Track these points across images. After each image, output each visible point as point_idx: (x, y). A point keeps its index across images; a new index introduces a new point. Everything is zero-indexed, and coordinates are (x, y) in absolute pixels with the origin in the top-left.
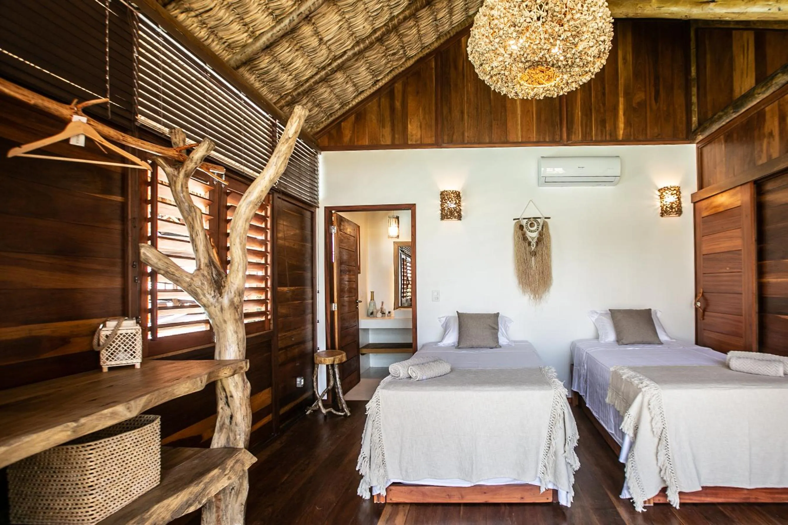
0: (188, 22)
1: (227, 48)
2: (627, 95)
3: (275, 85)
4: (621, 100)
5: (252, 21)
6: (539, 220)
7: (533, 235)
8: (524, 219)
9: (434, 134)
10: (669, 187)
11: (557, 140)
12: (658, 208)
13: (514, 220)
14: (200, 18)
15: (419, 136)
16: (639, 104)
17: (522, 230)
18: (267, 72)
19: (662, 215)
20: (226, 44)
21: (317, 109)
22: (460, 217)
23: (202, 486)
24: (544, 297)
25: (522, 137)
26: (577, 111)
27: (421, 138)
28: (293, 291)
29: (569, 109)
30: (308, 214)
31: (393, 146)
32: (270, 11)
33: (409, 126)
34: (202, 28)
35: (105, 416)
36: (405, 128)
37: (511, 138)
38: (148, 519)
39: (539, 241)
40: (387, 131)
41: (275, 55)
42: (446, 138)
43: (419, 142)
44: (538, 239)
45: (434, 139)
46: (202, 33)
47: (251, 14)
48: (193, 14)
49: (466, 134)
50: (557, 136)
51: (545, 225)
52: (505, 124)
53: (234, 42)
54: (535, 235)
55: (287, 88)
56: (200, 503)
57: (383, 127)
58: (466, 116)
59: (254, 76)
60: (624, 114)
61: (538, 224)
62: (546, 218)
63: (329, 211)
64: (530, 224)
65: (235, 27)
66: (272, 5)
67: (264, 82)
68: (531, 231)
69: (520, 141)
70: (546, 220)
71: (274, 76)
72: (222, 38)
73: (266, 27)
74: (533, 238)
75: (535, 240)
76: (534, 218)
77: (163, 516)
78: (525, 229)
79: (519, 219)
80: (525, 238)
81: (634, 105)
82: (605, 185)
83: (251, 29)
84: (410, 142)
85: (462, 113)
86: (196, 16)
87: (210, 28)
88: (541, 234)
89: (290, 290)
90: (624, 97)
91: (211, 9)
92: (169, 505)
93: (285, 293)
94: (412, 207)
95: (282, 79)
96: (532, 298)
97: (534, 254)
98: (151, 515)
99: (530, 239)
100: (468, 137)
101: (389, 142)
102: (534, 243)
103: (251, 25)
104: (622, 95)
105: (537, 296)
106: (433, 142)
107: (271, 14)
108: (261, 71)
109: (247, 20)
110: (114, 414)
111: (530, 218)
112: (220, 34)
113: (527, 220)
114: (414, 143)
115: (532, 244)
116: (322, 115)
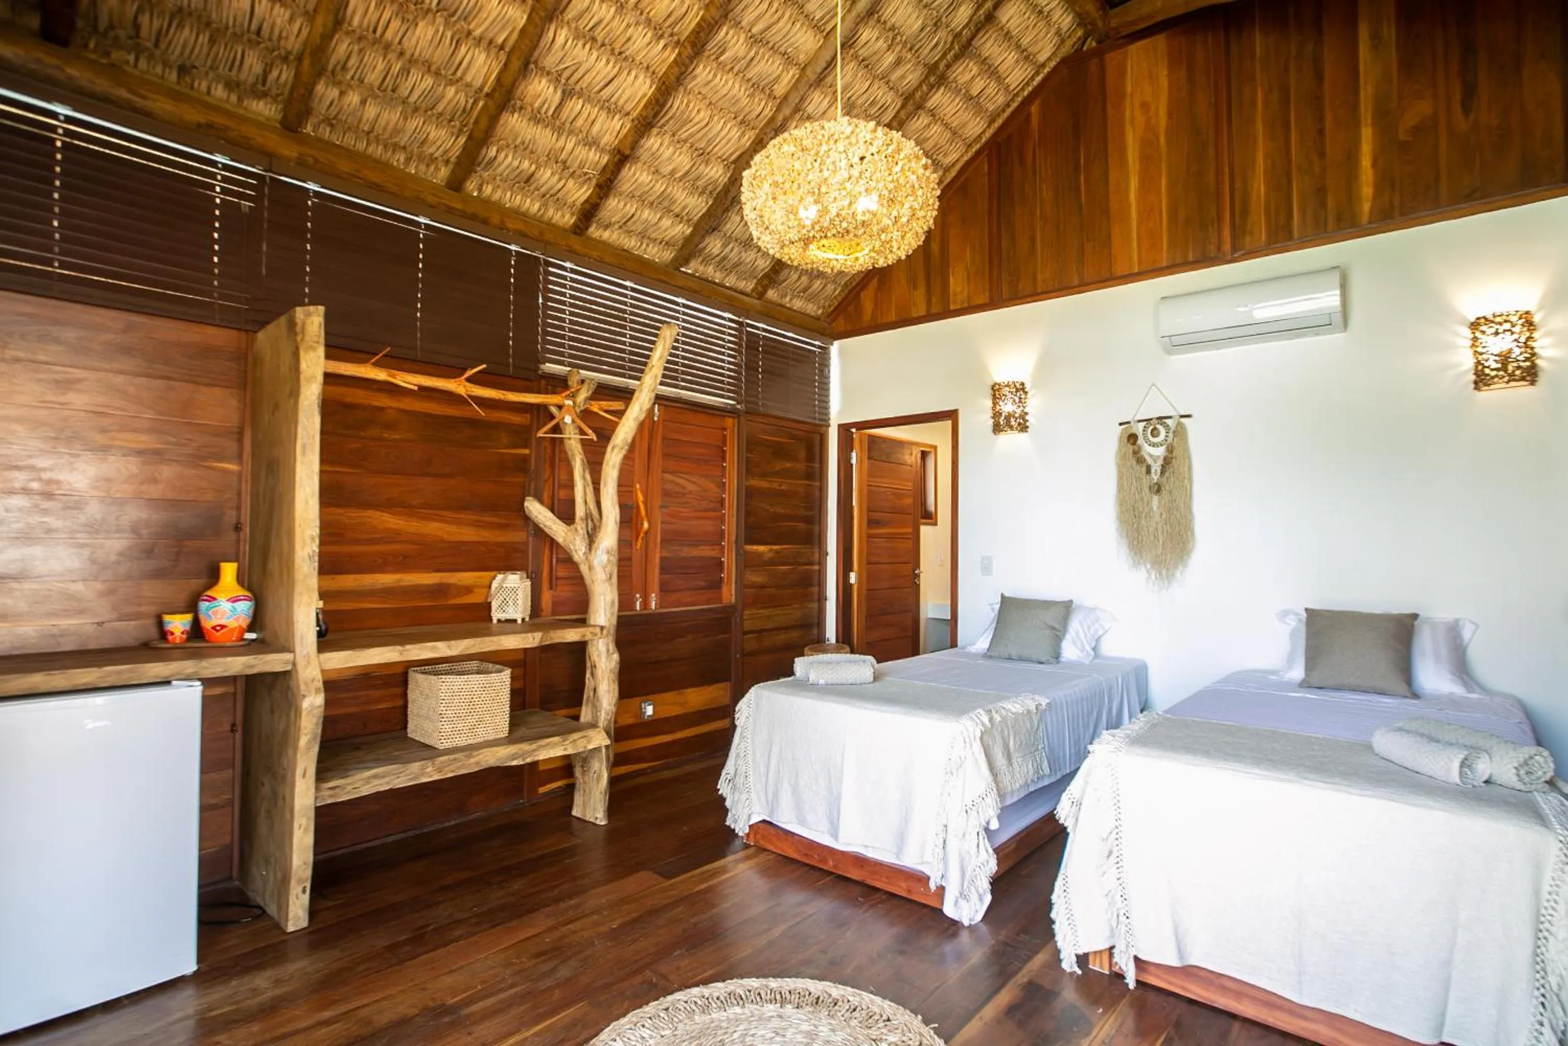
0: (615, 236)
1: (666, 247)
2: (1384, 119)
3: (741, 268)
4: (1367, 134)
5: (684, 208)
6: (1168, 421)
7: (1154, 453)
8: (1140, 421)
9: (988, 287)
10: (1490, 317)
11: (1212, 255)
12: (1467, 372)
13: (1121, 424)
14: (625, 228)
15: (965, 294)
16: (1417, 130)
17: (1134, 444)
18: (724, 258)
19: (1477, 386)
20: (663, 243)
21: (819, 282)
22: (1023, 428)
23: (534, 746)
24: (1178, 574)
25: (1140, 262)
26: (1256, 185)
27: (969, 297)
28: (777, 552)
29: (1238, 184)
30: (817, 438)
31: (930, 317)
32: (700, 190)
33: (951, 280)
34: (631, 237)
35: (427, 649)
36: (945, 285)
37: (1120, 269)
38: (475, 756)
39: (1167, 462)
40: (920, 294)
41: (728, 235)
42: (1005, 289)
43: (966, 305)
44: (1165, 459)
45: (987, 294)
46: (633, 243)
47: (679, 202)
48: (616, 226)
49: (1039, 277)
50: (1212, 247)
51: (1180, 432)
52: (1107, 242)
53: (671, 238)
54: (1160, 452)
55: (761, 268)
56: (523, 760)
57: (915, 288)
58: (1039, 245)
59: (711, 267)
60: (1374, 165)
61: (1166, 426)
62: (1182, 416)
63: (845, 430)
64: (1153, 430)
65: (666, 222)
66: (700, 183)
67: (726, 270)
68: (1154, 445)
69: (1136, 271)
70: (1183, 420)
71: (737, 259)
72: (656, 240)
73: (703, 208)
74: (1155, 459)
75: (1160, 462)
76: (1160, 418)
77: (488, 758)
78: (1141, 441)
79: (1128, 423)
80: (1140, 460)
81: (1402, 137)
82: (1317, 334)
83: (685, 218)
84: (952, 308)
85: (1033, 240)
86: (620, 227)
87: (640, 233)
88: (1170, 449)
89: (771, 550)
90: (1373, 125)
91: (633, 215)
92: (497, 752)
93: (760, 555)
94: (951, 415)
95: (748, 260)
96: (1153, 576)
97: (1158, 489)
98: (478, 755)
99: (1149, 461)
100: (1043, 281)
101: (922, 312)
102: (1156, 468)
103: (684, 214)
104: (1369, 121)
105: (1164, 572)
106: (987, 301)
107: (702, 193)
108: (718, 259)
109: (677, 210)
110: (434, 648)
111: (1151, 419)
112: (653, 236)
113: (1144, 423)
114: (959, 307)
115: (1153, 471)
116: (833, 287)
